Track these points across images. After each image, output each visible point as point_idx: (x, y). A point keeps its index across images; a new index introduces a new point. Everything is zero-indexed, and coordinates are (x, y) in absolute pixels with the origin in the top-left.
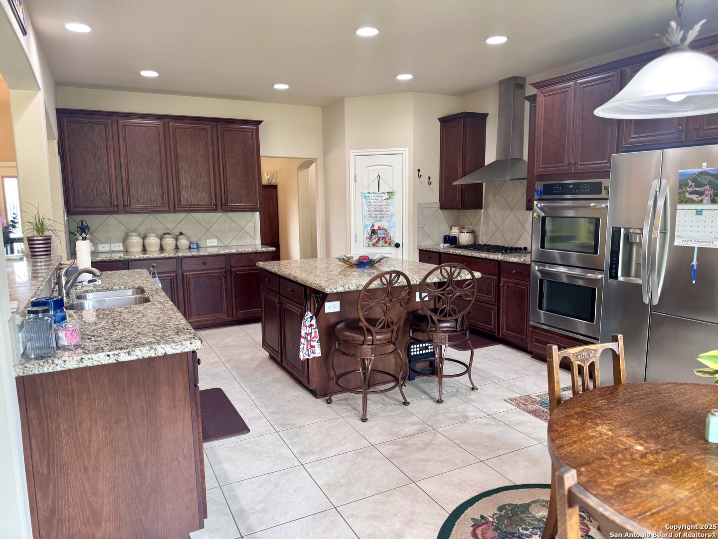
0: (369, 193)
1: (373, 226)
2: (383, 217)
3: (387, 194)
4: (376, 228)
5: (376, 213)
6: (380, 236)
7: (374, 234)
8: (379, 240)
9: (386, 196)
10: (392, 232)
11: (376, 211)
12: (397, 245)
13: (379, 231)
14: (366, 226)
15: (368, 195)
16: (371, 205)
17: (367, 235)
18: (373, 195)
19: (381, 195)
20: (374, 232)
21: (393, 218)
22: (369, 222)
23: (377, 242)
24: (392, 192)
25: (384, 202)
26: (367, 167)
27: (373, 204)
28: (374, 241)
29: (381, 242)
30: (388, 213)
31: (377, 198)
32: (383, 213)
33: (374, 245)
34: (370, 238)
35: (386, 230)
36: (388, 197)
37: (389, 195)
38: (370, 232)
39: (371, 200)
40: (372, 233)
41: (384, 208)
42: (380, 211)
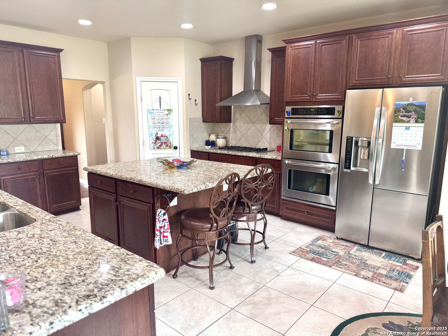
0: (153, 110)
1: (157, 134)
2: (164, 128)
3: (167, 111)
4: (159, 135)
5: (159, 124)
6: (163, 141)
7: (158, 139)
8: (162, 144)
9: (166, 112)
10: (171, 138)
11: (159, 123)
12: (176, 148)
13: (162, 138)
14: (152, 134)
15: (152, 111)
16: (155, 119)
17: (152, 141)
18: (156, 111)
19: (162, 111)
20: (158, 138)
21: (172, 129)
22: (154, 132)
23: (160, 146)
24: (171, 110)
25: (165, 117)
26: (150, 90)
27: (157, 118)
28: (158, 145)
29: (164, 146)
30: (168, 124)
31: (159, 114)
32: (165, 124)
33: (158, 148)
34: (155, 143)
35: (167, 137)
36: (168, 113)
37: (168, 111)
38: (155, 139)
39: (155, 115)
40: (156, 139)
41: (165, 121)
42: (162, 123)
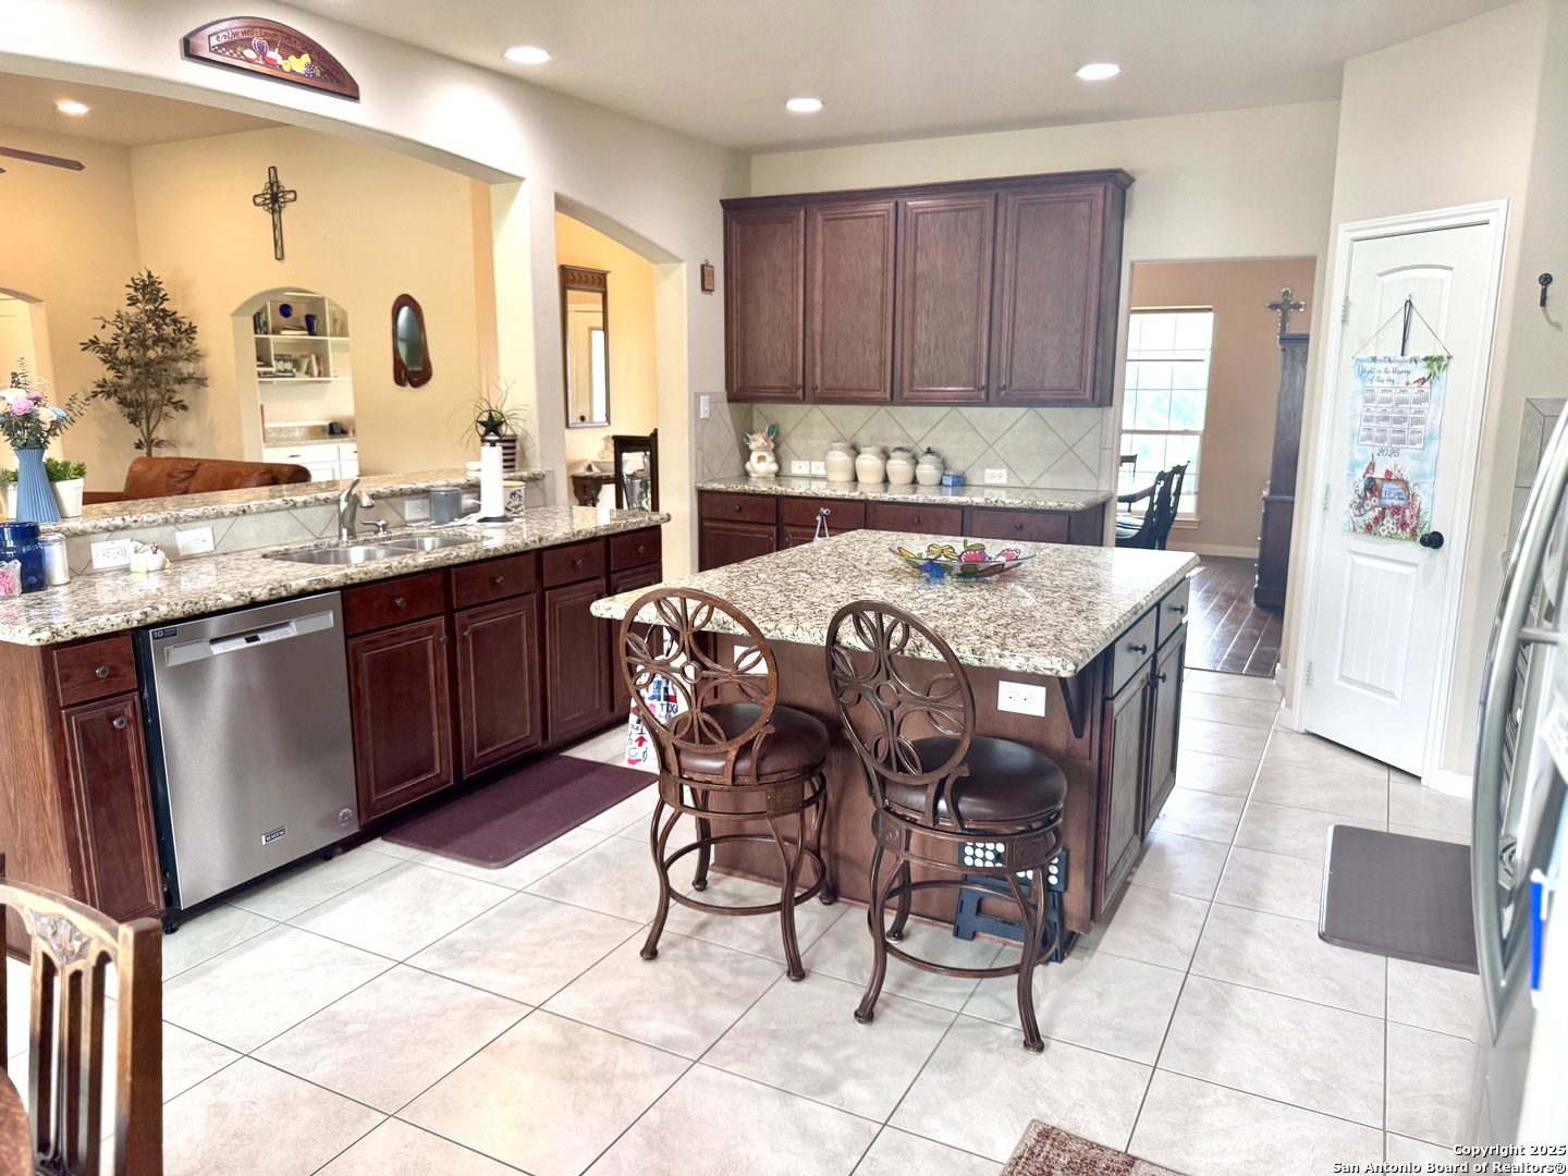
0: (1374, 359)
1: (1372, 466)
2: (1402, 442)
3: (1425, 364)
4: (1379, 474)
5: (1383, 424)
6: (1388, 502)
8: (1382, 515)
9: (1421, 371)
10: (1424, 492)
11: (1386, 419)
12: (1434, 541)
13: (1387, 487)
14: (1353, 466)
15: (1368, 366)
16: (1372, 400)
17: (1351, 497)
18: (1382, 366)
19: (1408, 366)
21: (1433, 448)
22: (1363, 458)
23: (1377, 520)
24: (1440, 359)
25: (1413, 392)
26: (1381, 275)
27: (1379, 395)
28: (1372, 515)
29: (1389, 523)
30: (1419, 427)
31: (1393, 376)
32: (1405, 425)
33: (1369, 528)
34: (1360, 506)
35: (1405, 483)
36: (1424, 373)
37: (1429, 366)
39: (1375, 384)
41: (1409, 411)
42: (1396, 421)
